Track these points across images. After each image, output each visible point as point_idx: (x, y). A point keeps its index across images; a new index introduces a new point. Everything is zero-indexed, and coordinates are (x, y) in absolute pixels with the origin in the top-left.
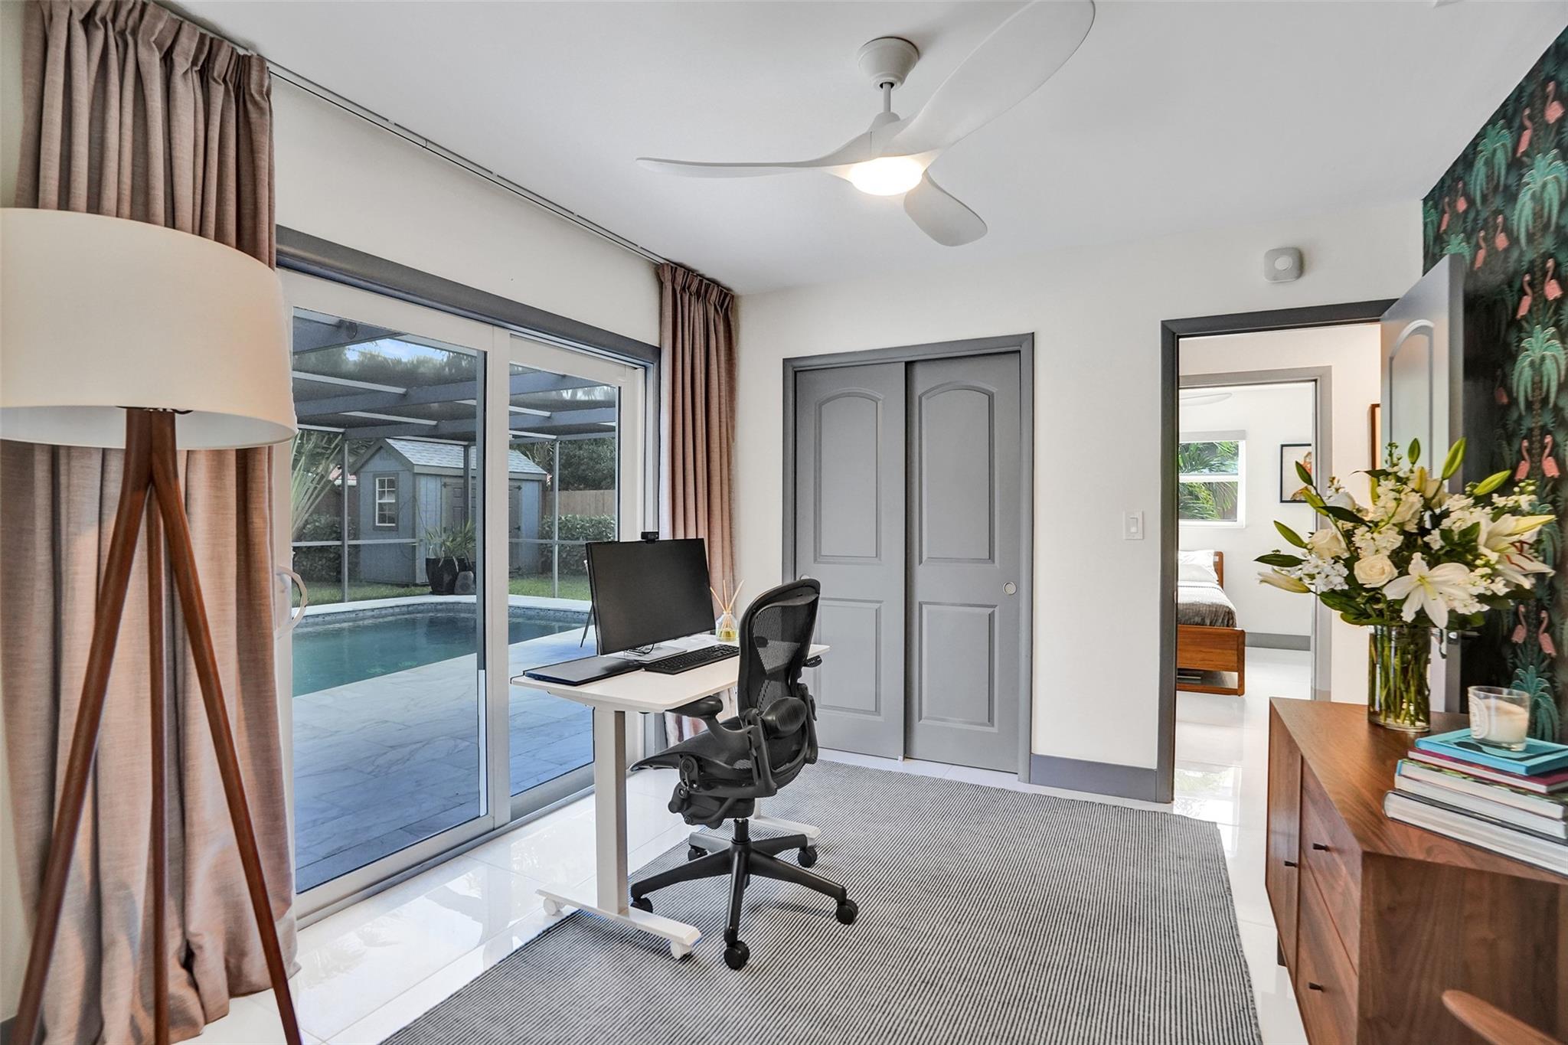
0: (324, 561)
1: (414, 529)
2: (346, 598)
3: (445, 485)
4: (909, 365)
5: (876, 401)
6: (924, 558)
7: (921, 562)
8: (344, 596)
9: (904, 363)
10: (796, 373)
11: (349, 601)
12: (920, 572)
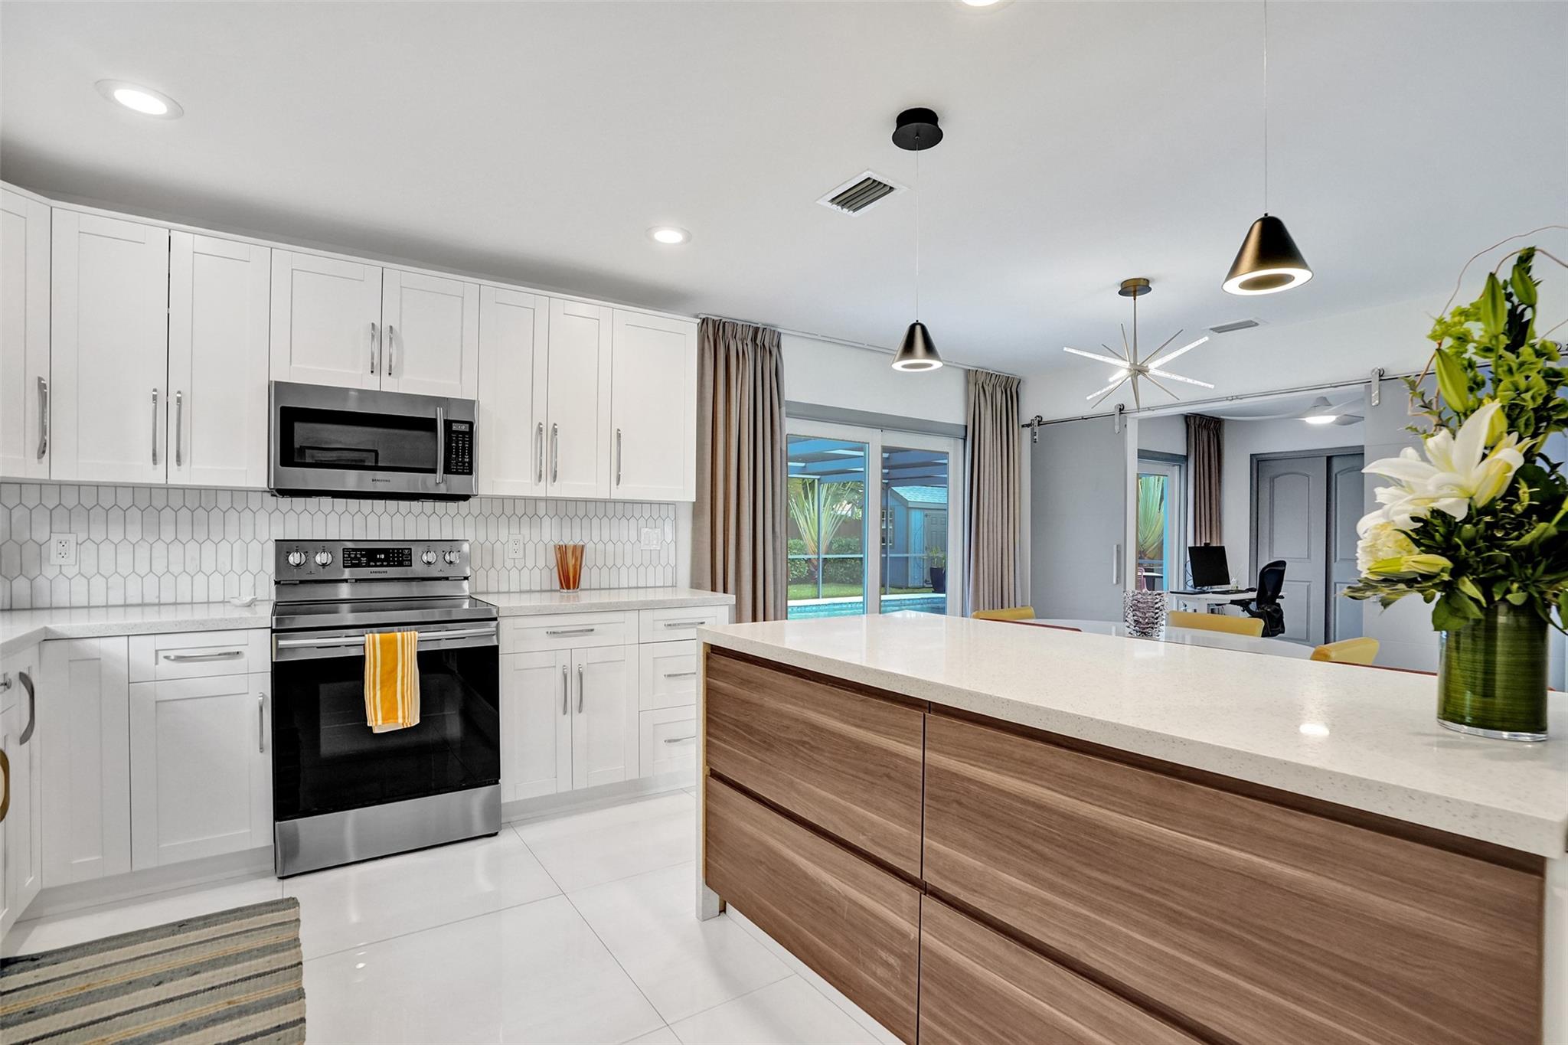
0: (843, 569)
1: (907, 546)
2: (821, 596)
3: (926, 516)
4: (1329, 459)
5: (1308, 476)
6: (1338, 559)
7: (1335, 561)
8: (819, 593)
9: (1325, 458)
10: (1258, 461)
11: (823, 597)
12: (1334, 567)
